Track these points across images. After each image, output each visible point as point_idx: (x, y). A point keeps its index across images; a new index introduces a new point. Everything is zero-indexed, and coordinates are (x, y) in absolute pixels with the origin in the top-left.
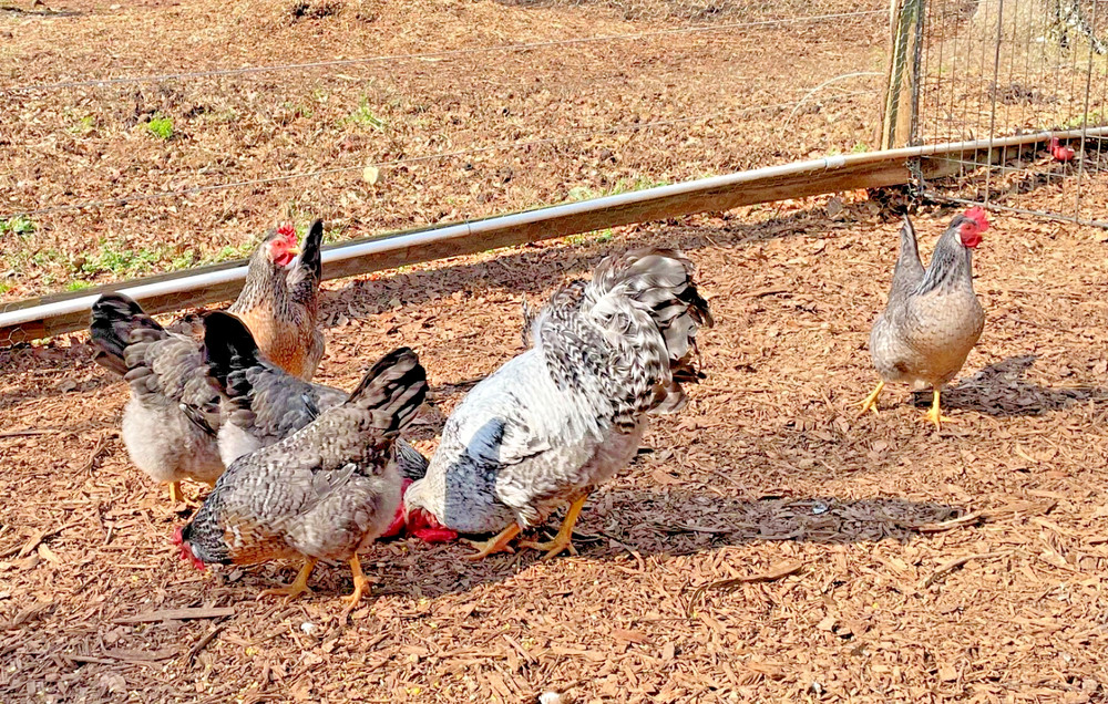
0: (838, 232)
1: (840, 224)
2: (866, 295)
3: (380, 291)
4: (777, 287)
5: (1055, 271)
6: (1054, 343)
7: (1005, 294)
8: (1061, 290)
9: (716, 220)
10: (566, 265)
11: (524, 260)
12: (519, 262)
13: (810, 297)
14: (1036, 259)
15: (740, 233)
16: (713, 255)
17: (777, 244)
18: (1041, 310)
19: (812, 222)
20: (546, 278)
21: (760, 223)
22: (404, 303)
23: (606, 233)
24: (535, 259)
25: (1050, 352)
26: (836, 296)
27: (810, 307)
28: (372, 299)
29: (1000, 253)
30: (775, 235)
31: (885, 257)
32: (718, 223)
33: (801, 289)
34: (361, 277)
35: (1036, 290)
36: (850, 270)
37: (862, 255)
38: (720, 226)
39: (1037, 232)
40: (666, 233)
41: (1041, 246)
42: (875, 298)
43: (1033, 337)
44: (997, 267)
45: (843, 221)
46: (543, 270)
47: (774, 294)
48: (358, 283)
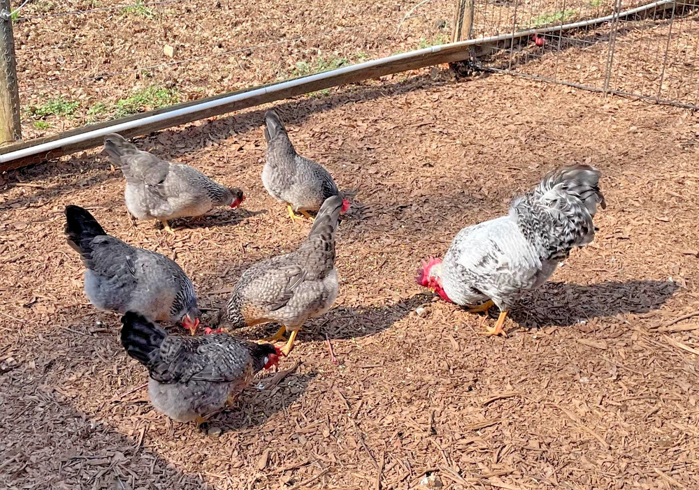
0: (441, 88)
1: (438, 83)
2: (470, 125)
3: (222, 125)
4: (426, 121)
5: (553, 110)
6: (565, 148)
7: (535, 123)
8: (559, 120)
9: (378, 82)
10: (312, 109)
11: (290, 107)
12: (287, 108)
13: (443, 126)
14: (542, 103)
15: (391, 89)
16: (384, 102)
17: (412, 96)
18: (554, 131)
19: (425, 82)
20: (302, 117)
21: (399, 83)
22: (236, 132)
23: (326, 91)
24: (295, 106)
25: (564, 153)
26: (455, 125)
27: (445, 131)
28: (220, 131)
29: (525, 100)
30: (409, 90)
31: (472, 104)
32: (379, 84)
33: (438, 122)
34: (211, 118)
35: (548, 120)
36: (457, 111)
37: (460, 102)
38: (380, 85)
39: (536, 87)
40: (356, 90)
41: (543, 96)
42: (474, 126)
43: (555, 146)
44: (525, 108)
45: (439, 81)
46: (300, 112)
47: (425, 125)
48: (210, 122)
